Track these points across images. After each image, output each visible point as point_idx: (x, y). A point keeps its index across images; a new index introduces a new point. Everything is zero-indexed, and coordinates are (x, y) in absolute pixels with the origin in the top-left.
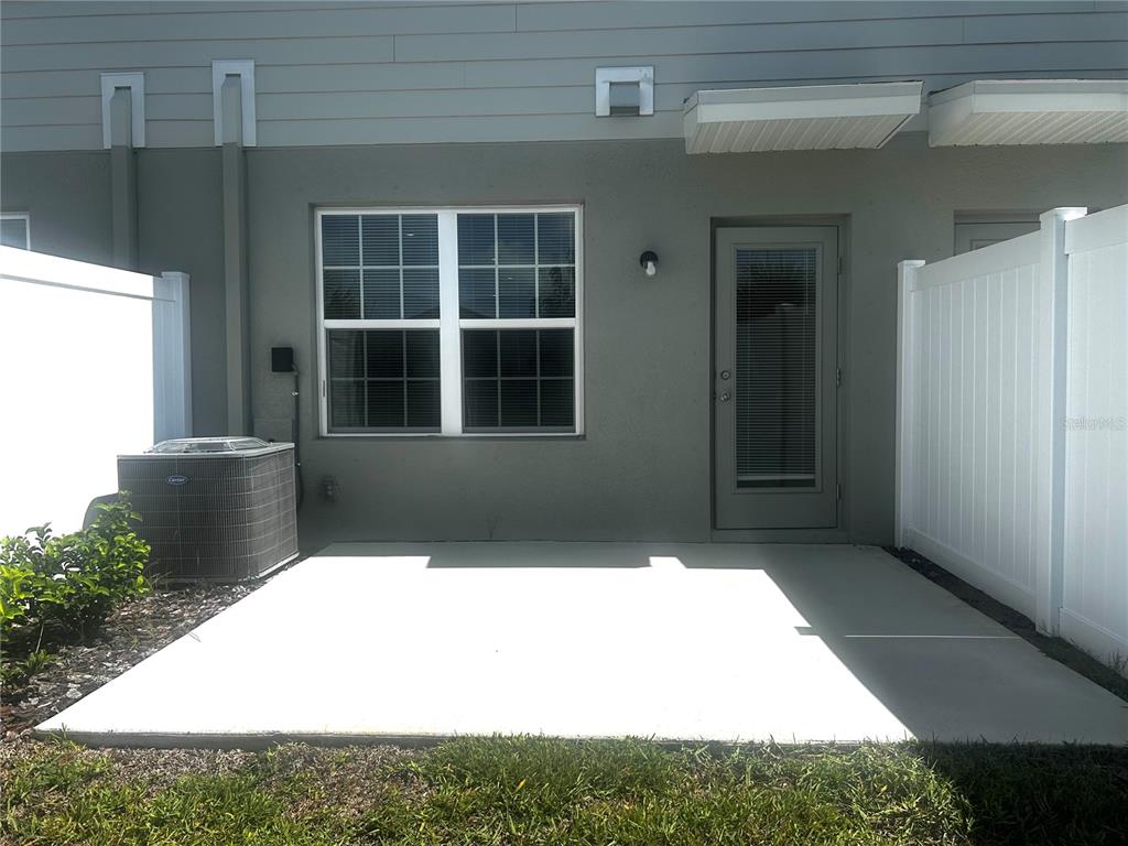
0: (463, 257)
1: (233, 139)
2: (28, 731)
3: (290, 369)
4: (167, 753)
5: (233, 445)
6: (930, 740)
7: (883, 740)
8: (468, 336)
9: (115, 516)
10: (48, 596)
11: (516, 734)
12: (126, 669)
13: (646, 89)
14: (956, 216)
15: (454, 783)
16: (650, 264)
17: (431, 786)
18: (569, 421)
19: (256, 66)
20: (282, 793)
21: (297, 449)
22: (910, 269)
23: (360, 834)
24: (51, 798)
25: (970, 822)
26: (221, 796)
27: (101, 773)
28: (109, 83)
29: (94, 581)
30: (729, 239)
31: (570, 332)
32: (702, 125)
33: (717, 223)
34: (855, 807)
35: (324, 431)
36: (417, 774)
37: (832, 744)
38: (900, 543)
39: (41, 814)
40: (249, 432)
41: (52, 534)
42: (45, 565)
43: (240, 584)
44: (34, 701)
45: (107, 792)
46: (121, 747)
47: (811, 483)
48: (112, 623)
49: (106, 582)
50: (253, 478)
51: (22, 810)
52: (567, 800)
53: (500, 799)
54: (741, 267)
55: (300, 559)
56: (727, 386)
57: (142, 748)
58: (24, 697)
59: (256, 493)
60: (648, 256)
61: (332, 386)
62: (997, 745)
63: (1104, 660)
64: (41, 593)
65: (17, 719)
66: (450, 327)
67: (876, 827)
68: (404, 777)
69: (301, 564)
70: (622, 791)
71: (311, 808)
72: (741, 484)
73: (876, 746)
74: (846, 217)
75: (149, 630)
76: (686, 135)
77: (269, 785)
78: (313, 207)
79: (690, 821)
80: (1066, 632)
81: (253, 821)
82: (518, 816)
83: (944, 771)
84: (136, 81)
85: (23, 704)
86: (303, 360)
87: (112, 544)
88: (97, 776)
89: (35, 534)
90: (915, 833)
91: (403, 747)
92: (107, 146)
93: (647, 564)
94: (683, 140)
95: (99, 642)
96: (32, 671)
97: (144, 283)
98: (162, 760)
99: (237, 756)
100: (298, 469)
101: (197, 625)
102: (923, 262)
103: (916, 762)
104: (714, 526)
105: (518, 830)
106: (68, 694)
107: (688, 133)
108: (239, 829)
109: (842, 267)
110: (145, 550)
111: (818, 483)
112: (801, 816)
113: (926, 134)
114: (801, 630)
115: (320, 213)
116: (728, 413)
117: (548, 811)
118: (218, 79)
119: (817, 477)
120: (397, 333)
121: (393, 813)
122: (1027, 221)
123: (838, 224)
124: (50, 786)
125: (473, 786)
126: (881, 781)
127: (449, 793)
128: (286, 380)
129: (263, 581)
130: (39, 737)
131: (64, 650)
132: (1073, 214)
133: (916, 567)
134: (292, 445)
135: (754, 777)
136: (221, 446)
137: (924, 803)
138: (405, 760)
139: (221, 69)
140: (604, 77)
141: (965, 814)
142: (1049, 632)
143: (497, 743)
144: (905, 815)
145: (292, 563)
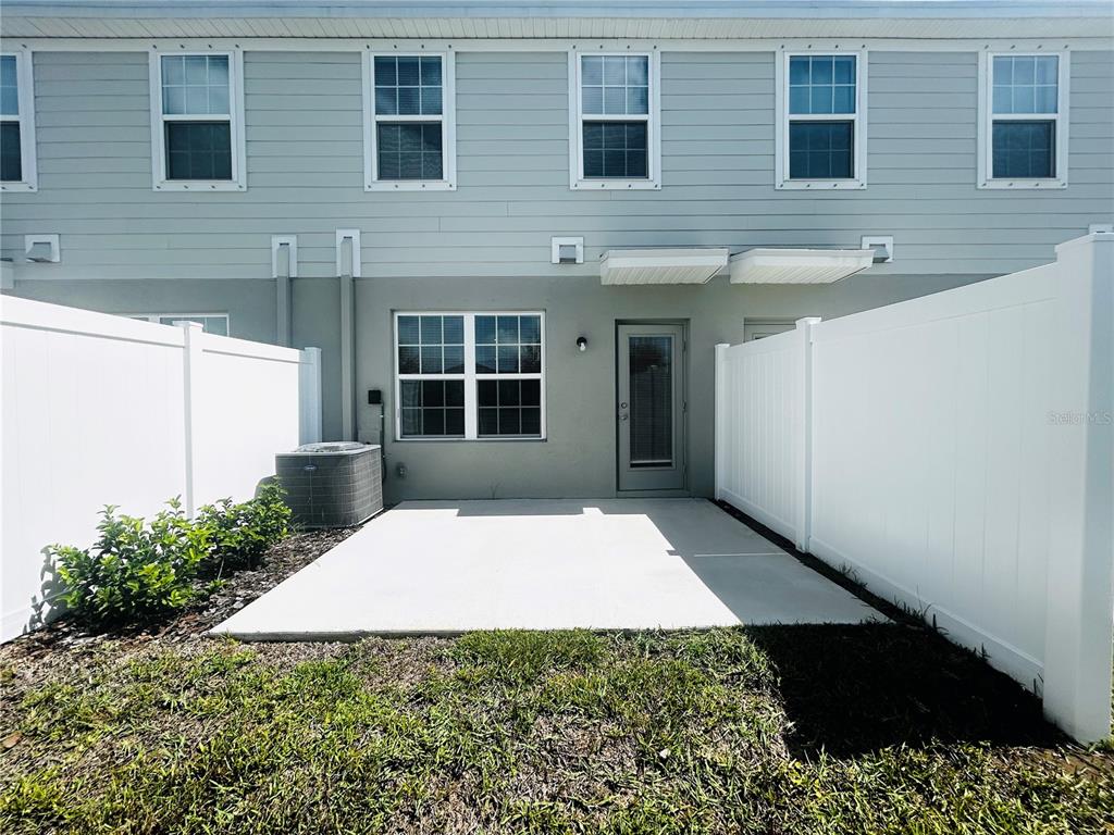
0: (479, 339)
1: (347, 272)
2: (204, 633)
3: (379, 403)
4: (293, 645)
5: (345, 447)
6: (750, 624)
7: (723, 626)
8: (481, 383)
9: (272, 492)
10: (227, 543)
11: (508, 628)
12: (274, 586)
13: (580, 249)
14: (745, 320)
15: (470, 662)
16: (582, 344)
17: (456, 664)
18: (538, 431)
19: (361, 233)
20: (363, 673)
21: (383, 449)
22: (721, 349)
23: (411, 701)
24: (213, 683)
25: (779, 680)
26: (324, 676)
27: (249, 662)
28: (276, 241)
29: (256, 533)
30: (625, 331)
31: (538, 381)
32: (610, 269)
33: (618, 322)
34: (710, 670)
35: (398, 438)
36: (448, 656)
37: (694, 629)
38: (718, 497)
39: (205, 694)
40: (355, 439)
41: (233, 504)
42: (227, 524)
43: (346, 528)
44: (213, 611)
45: (252, 676)
46: (265, 642)
47: (670, 464)
48: (269, 555)
49: (263, 533)
50: (357, 465)
51: (193, 692)
52: (540, 673)
53: (499, 674)
54: (632, 347)
55: (384, 511)
56: (625, 411)
57: (277, 642)
58: (206, 608)
59: (357, 475)
60: (581, 340)
61: (403, 413)
62: (788, 626)
63: (837, 568)
64: (222, 540)
65: (200, 624)
66: (470, 379)
67: (722, 682)
68: (440, 659)
69: (385, 514)
70: (573, 665)
71: (381, 683)
72: (633, 466)
73: (719, 629)
74: (688, 320)
75: (291, 559)
76: (601, 275)
77: (355, 667)
78: (393, 311)
79: (615, 685)
80: (813, 550)
81: (343, 695)
82: (509, 685)
83: (760, 645)
84: (292, 240)
85: (205, 613)
86: (387, 398)
87: (269, 509)
88: (245, 664)
89: (222, 503)
90: (746, 686)
91: (440, 638)
92: (275, 276)
93: (582, 513)
94: (600, 277)
95: (259, 567)
96: (212, 591)
97: (294, 354)
98: (289, 651)
99: (337, 646)
100: (383, 460)
101: (320, 555)
102: (728, 345)
103: (744, 638)
104: (618, 489)
105: (510, 695)
106: (235, 606)
107: (603, 274)
108: (334, 700)
109: (685, 347)
110: (288, 512)
111: (674, 465)
112: (679, 679)
113: (729, 277)
114: (671, 553)
115: (397, 315)
116: (625, 426)
117: (529, 681)
118: (339, 239)
119: (674, 461)
120: (440, 382)
121: (432, 685)
122: (790, 324)
123: (684, 323)
124: (214, 673)
125: (482, 664)
126: (724, 652)
127: (466, 670)
128: (377, 409)
129: (361, 526)
130: (212, 638)
131: (237, 574)
132: (814, 321)
133: (727, 511)
134: (379, 446)
135: (651, 652)
136: (337, 448)
137: (750, 667)
138: (440, 647)
139: (341, 234)
140: (556, 242)
141: (776, 675)
142: (804, 550)
143: (495, 635)
144: (740, 674)
145: (379, 514)
